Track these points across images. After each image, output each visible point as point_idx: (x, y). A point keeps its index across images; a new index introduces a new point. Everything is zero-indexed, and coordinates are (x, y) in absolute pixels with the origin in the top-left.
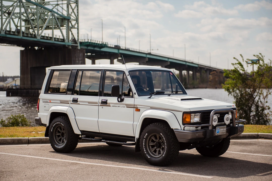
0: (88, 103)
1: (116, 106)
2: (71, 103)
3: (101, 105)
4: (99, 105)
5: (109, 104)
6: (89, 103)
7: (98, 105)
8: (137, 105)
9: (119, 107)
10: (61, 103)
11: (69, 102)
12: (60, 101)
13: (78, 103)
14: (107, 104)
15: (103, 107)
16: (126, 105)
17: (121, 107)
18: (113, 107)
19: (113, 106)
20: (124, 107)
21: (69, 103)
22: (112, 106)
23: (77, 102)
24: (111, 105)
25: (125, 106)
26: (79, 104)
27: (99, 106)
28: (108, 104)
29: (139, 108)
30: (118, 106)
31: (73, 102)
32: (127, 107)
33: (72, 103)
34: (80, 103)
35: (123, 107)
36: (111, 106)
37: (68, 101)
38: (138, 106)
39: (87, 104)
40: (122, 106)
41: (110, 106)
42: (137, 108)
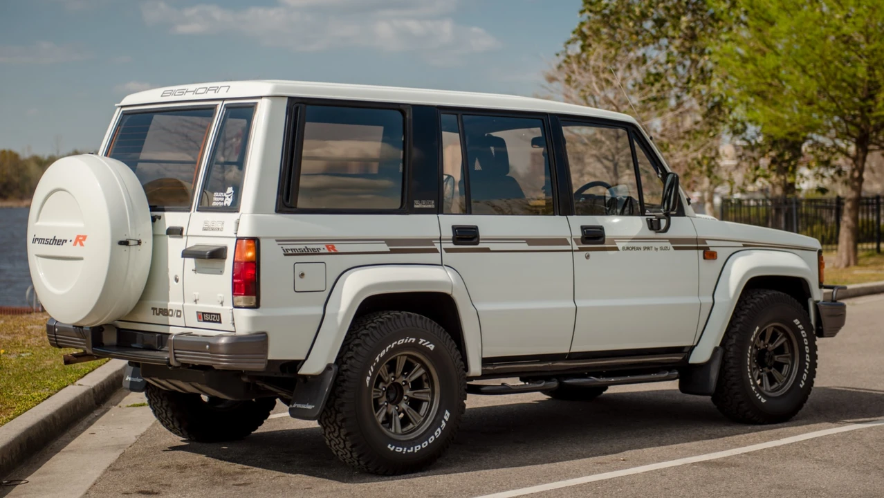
0: (529, 245)
1: (639, 249)
2: (448, 250)
3: (581, 250)
4: (576, 247)
5: (613, 240)
6: (531, 241)
7: (569, 248)
8: (704, 241)
9: (648, 248)
10: (393, 251)
11: (437, 246)
12: (388, 242)
13: (480, 246)
14: (603, 243)
15: (590, 252)
16: (672, 241)
17: (656, 249)
18: (628, 251)
19: (628, 248)
20: (667, 248)
21: (435, 251)
22: (623, 248)
23: (477, 243)
24: (620, 245)
25: (668, 244)
26: (487, 250)
27: (572, 251)
28: (606, 242)
29: (711, 249)
30: (645, 248)
31: (455, 243)
32: (676, 248)
33: (452, 246)
34: (492, 246)
35: (662, 248)
36: (620, 248)
37: (429, 241)
38: (709, 243)
39: (525, 246)
40: (658, 245)
41: (616, 249)
42: (708, 248)
